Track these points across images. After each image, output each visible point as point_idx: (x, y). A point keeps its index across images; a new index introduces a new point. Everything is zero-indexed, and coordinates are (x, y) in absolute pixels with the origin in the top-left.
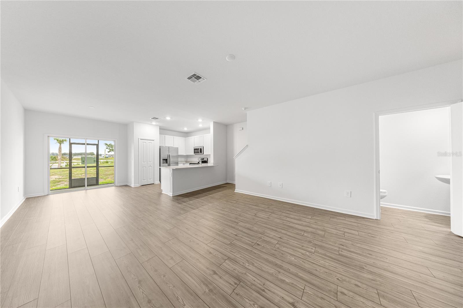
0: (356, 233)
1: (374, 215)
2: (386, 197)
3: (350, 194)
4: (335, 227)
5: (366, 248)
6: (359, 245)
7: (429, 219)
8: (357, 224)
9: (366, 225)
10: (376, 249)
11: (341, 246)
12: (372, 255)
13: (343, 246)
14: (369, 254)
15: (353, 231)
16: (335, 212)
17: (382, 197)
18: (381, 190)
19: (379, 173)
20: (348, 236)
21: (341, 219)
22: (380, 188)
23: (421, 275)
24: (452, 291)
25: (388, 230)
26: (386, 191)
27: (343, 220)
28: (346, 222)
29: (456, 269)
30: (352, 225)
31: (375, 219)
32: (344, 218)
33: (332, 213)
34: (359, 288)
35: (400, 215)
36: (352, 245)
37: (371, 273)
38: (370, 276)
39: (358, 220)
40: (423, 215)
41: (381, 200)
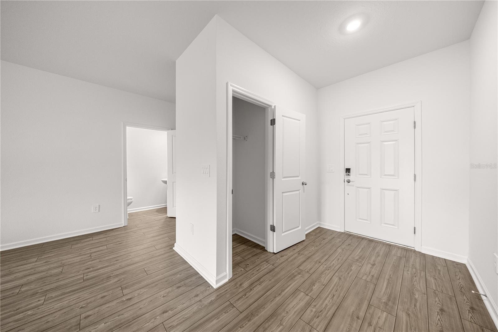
0: (105, 247)
1: (122, 223)
2: (132, 203)
3: (98, 208)
4: (79, 253)
5: (114, 257)
6: (107, 258)
7: (158, 212)
8: (106, 238)
9: (114, 236)
10: (122, 253)
11: (87, 270)
12: (118, 260)
13: (89, 269)
14: (116, 261)
15: (101, 247)
16: (79, 236)
17: (129, 204)
18: (128, 198)
19: (126, 181)
20: (96, 256)
21: (88, 241)
22: (128, 194)
23: (150, 253)
24: (163, 253)
25: (133, 231)
26: (132, 197)
27: (90, 240)
28: (93, 242)
29: (166, 238)
30: (100, 242)
31: (123, 226)
32: (91, 239)
33: (76, 239)
34: (106, 297)
35: (142, 216)
36: (100, 261)
37: (117, 276)
38: (116, 280)
39: (106, 234)
40: (156, 210)
41: (128, 207)
